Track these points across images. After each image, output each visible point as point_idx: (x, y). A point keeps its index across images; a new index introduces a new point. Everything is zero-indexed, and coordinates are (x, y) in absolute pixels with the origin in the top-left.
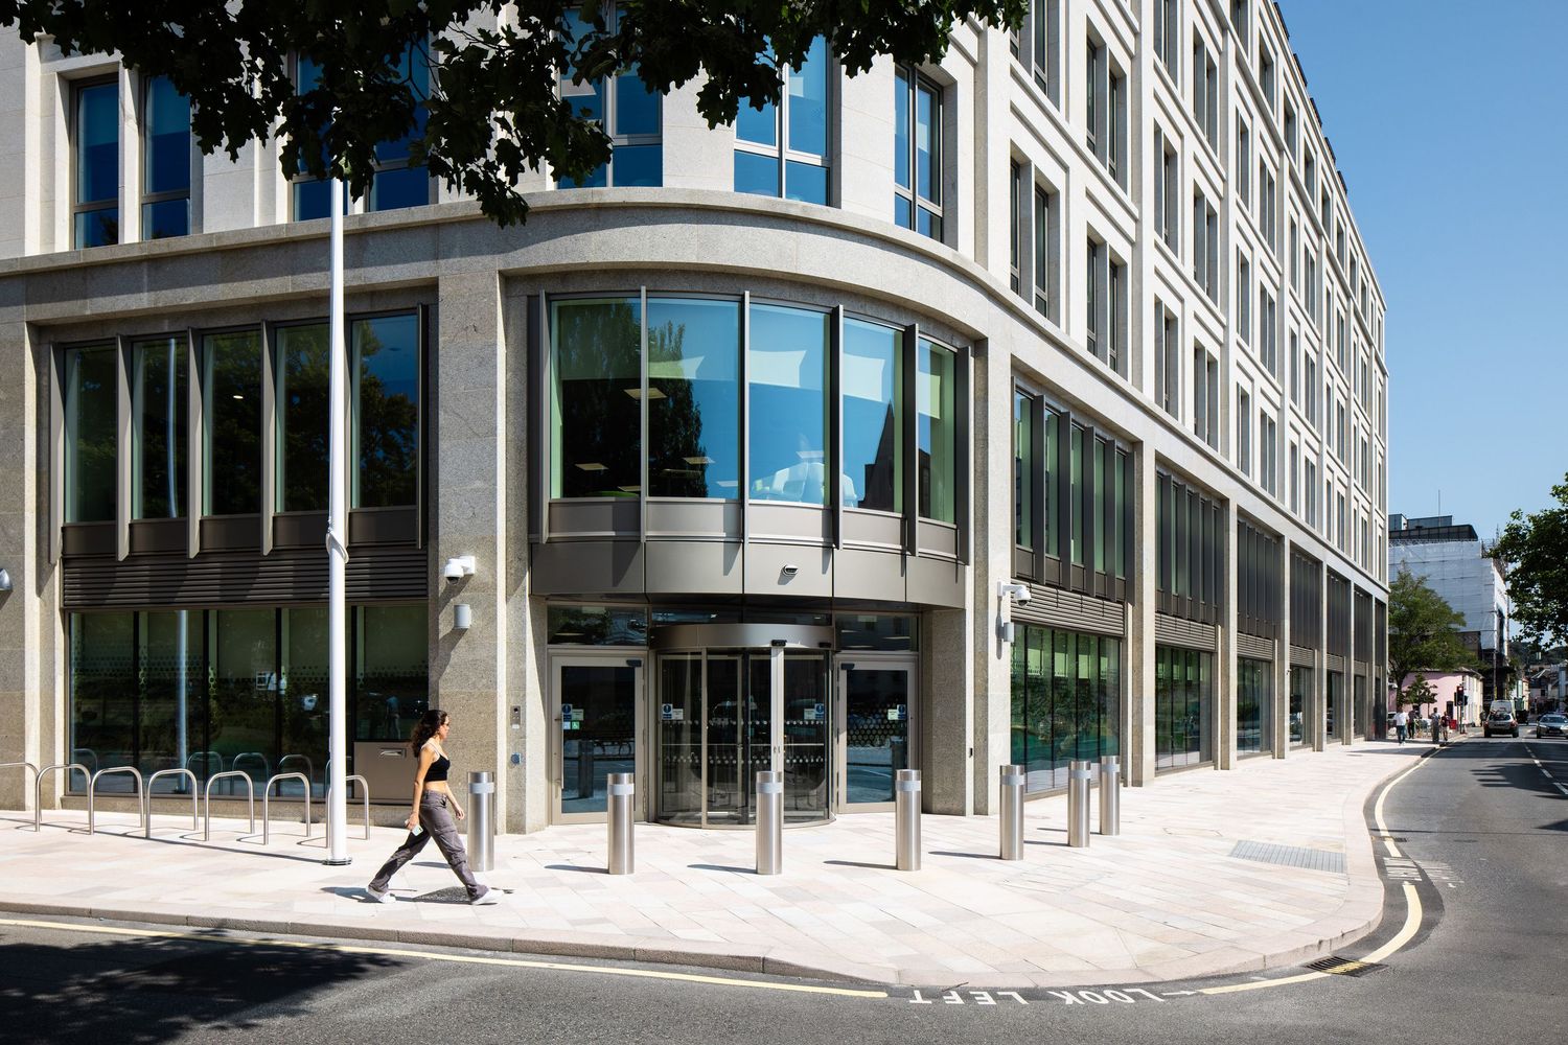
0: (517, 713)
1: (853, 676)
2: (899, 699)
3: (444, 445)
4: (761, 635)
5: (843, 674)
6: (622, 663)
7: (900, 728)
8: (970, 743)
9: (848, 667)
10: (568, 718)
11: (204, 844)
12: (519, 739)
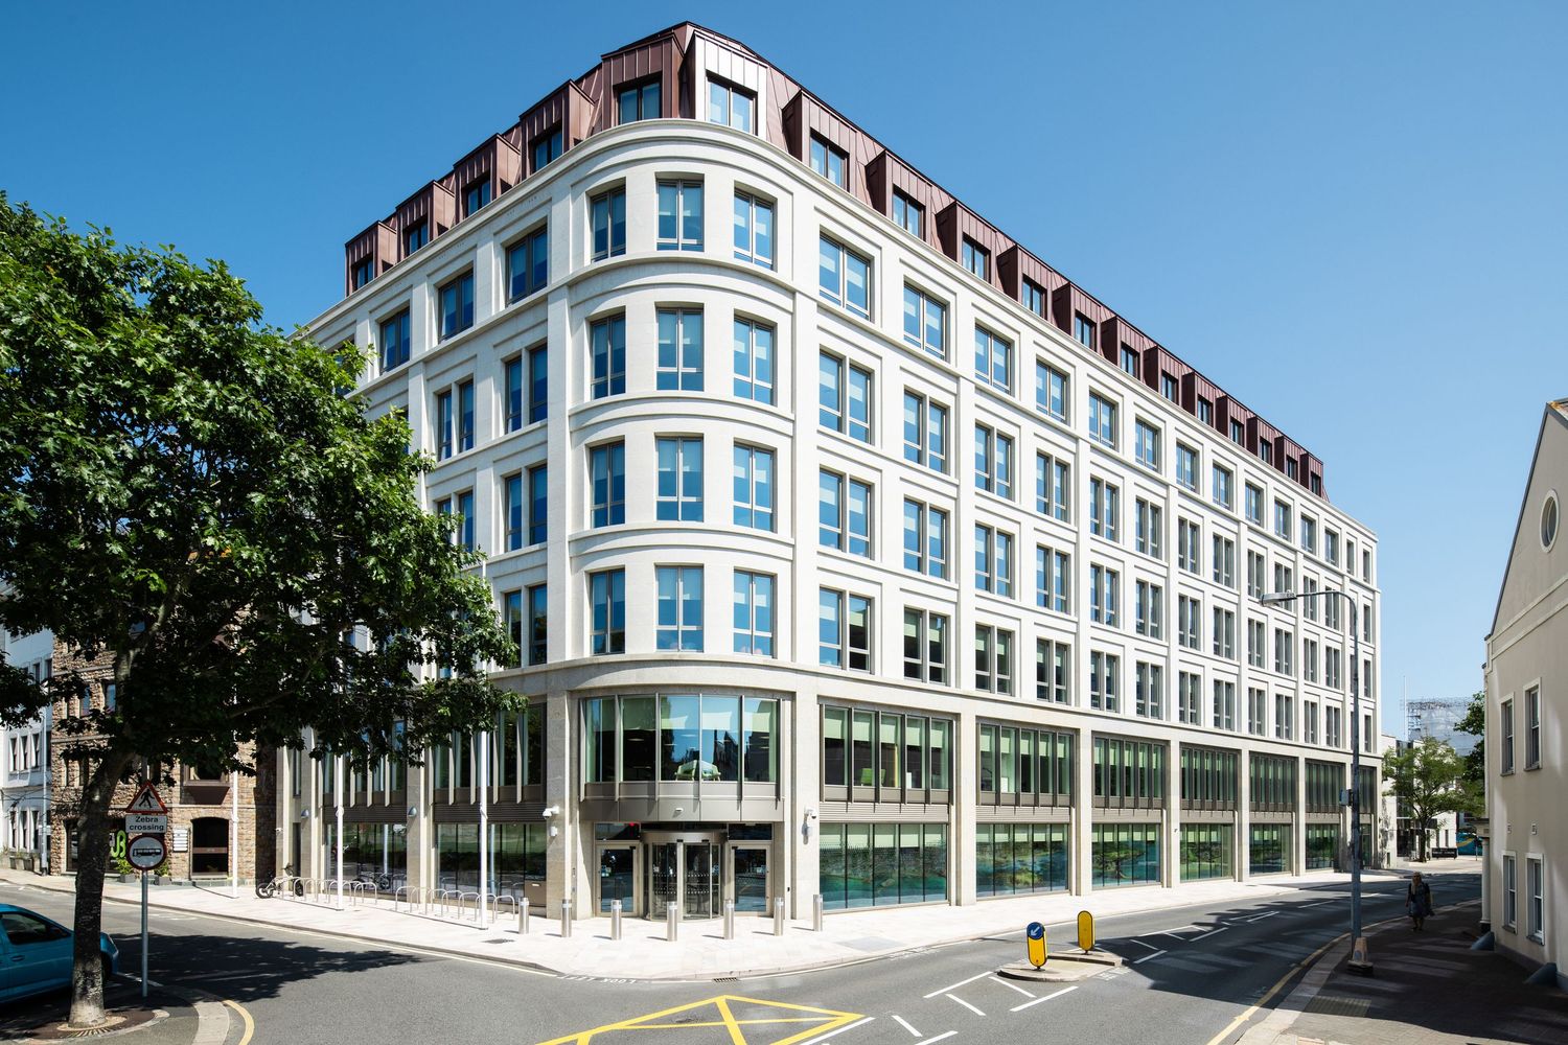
0: (574, 870)
1: (738, 852)
2: (762, 862)
3: (549, 760)
4: (675, 836)
5: (733, 851)
6: (628, 848)
7: (762, 878)
8: (787, 884)
9: (735, 848)
10: (604, 872)
11: (441, 919)
12: (575, 881)
